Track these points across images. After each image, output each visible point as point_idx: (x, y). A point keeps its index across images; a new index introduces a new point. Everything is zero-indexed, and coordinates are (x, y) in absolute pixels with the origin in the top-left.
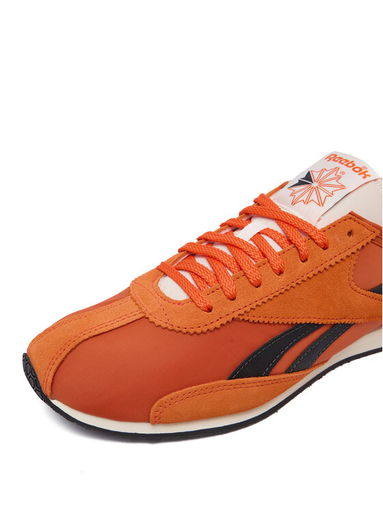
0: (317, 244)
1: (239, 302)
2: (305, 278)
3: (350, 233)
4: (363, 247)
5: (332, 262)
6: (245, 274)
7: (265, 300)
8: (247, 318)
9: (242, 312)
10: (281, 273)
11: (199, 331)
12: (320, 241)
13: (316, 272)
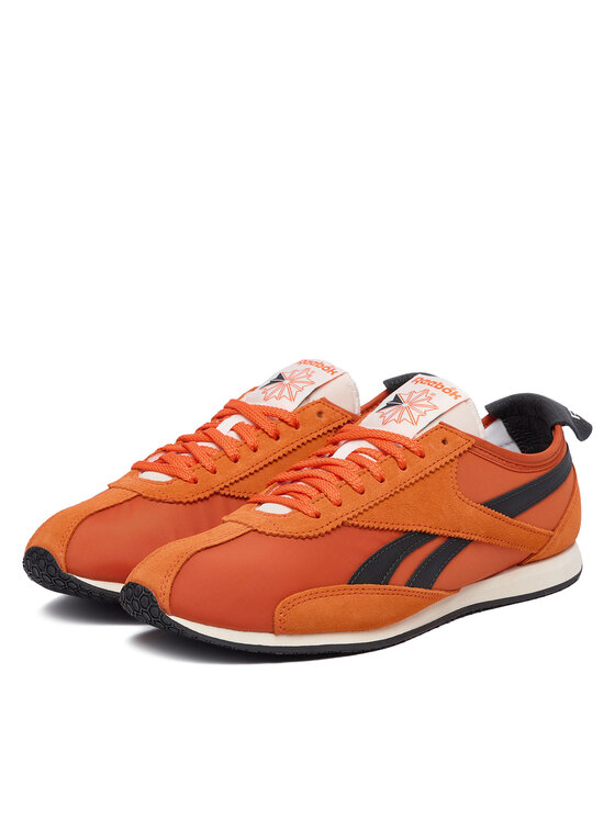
0: (413, 452)
1: (346, 508)
2: (408, 484)
3: (444, 442)
4: (460, 455)
5: (432, 469)
6: (347, 483)
7: (372, 505)
8: (356, 523)
9: (350, 516)
10: (382, 481)
11: (311, 534)
12: (415, 449)
13: (417, 478)
